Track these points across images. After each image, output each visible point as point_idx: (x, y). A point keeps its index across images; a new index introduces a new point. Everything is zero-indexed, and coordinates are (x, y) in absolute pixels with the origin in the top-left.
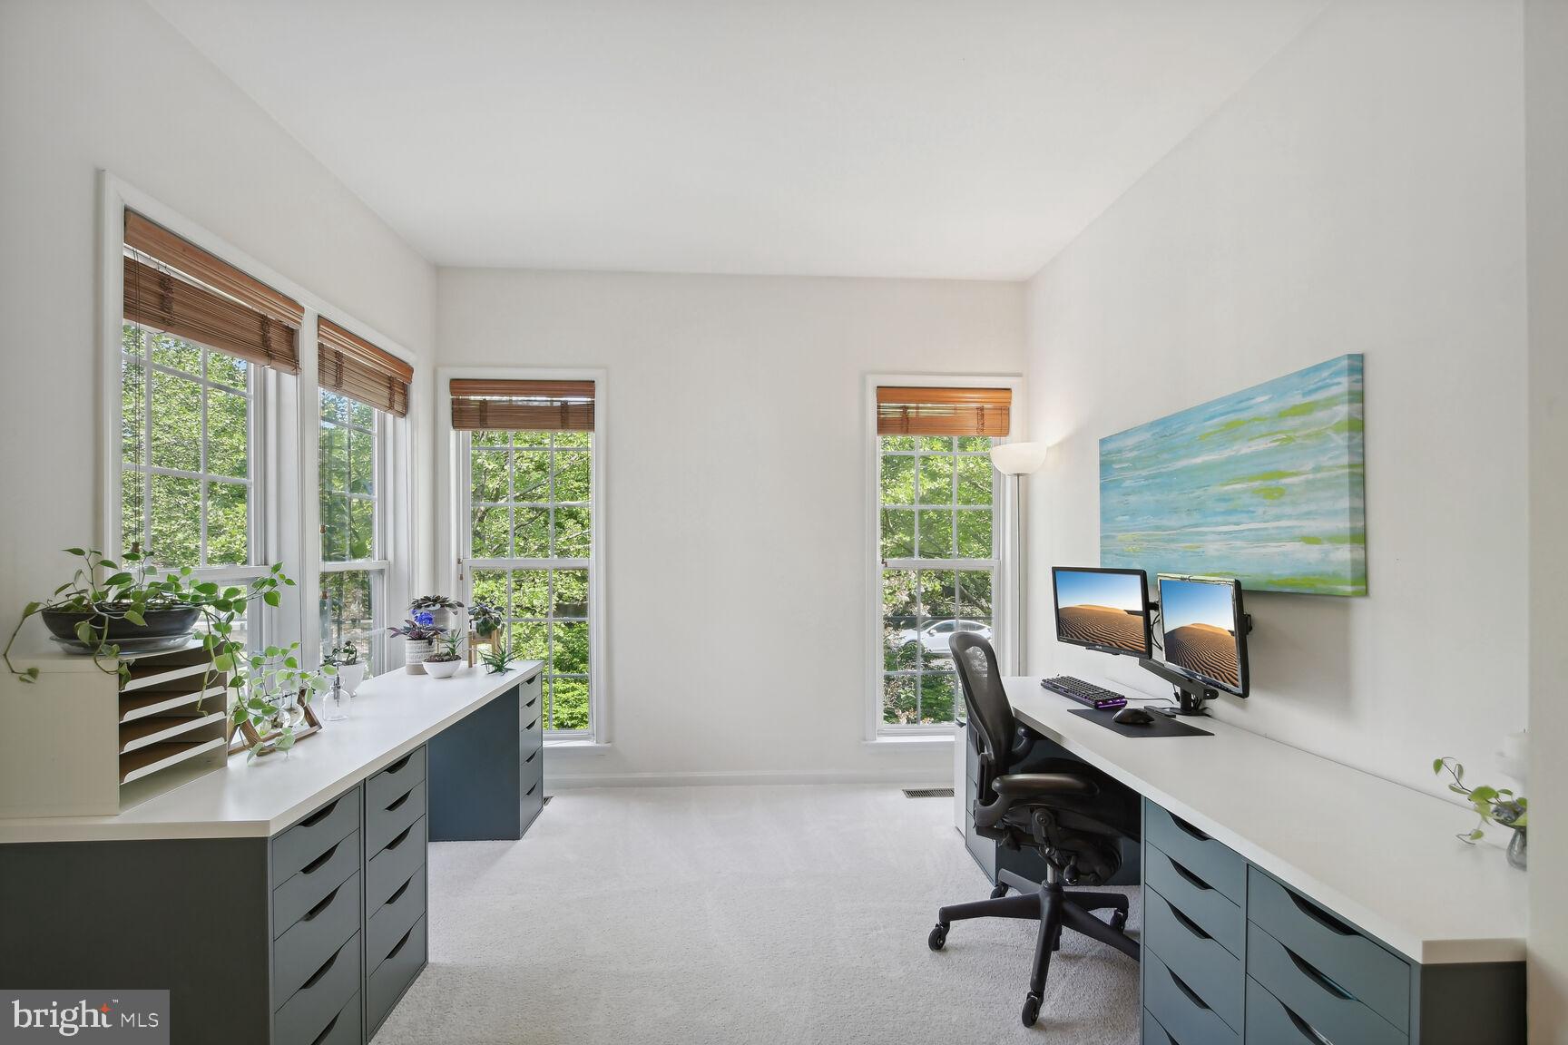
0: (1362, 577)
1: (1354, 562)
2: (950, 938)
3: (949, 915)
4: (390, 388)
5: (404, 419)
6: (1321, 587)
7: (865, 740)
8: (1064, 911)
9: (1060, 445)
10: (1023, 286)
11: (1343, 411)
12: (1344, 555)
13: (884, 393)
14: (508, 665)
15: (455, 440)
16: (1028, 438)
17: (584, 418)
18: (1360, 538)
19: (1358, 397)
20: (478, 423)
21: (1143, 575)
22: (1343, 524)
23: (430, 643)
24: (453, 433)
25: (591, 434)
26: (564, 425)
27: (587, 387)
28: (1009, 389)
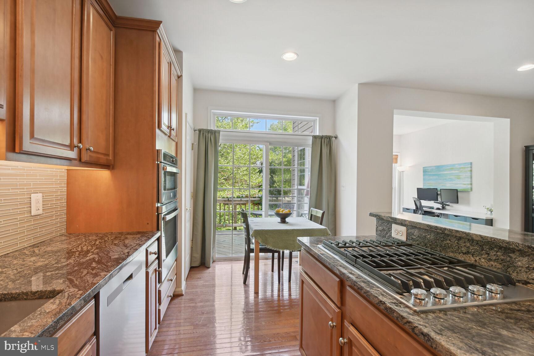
0: (471, 189)
1: (471, 187)
6: (466, 190)
11: (469, 169)
12: (469, 186)
18: (471, 184)
19: (471, 167)
21: (437, 189)
22: (469, 183)
28: (398, 155)
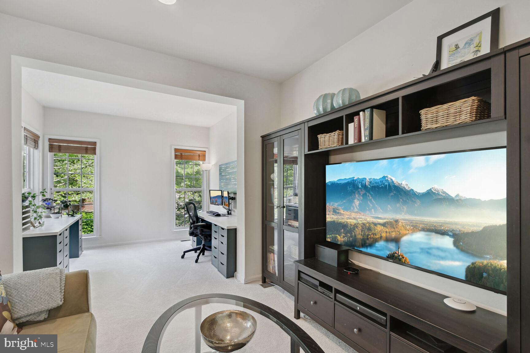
2: (185, 256)
3: (185, 252)
4: (35, 142)
5: (37, 150)
7: (171, 230)
8: (205, 248)
9: (214, 164)
10: (208, 129)
13: (176, 150)
14: (74, 215)
15: (50, 156)
16: (209, 163)
17: (93, 151)
20: (58, 151)
21: (222, 191)
23: (51, 210)
24: (49, 153)
25: (95, 156)
26: (86, 153)
27: (95, 144)
28: (205, 151)
